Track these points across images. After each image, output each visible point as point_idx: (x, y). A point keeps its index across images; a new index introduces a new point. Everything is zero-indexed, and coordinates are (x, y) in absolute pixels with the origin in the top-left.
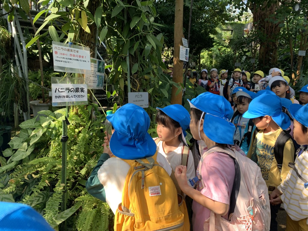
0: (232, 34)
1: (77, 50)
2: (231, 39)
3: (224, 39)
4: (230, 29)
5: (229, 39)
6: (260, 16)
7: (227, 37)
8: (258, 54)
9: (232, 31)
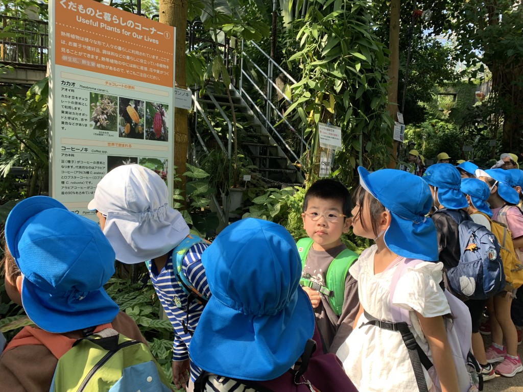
0: (454, 100)
1: (333, 129)
2: (454, 109)
3: (442, 108)
4: (451, 92)
5: (449, 109)
6: (503, 76)
7: (446, 106)
8: (500, 133)
9: (455, 95)
